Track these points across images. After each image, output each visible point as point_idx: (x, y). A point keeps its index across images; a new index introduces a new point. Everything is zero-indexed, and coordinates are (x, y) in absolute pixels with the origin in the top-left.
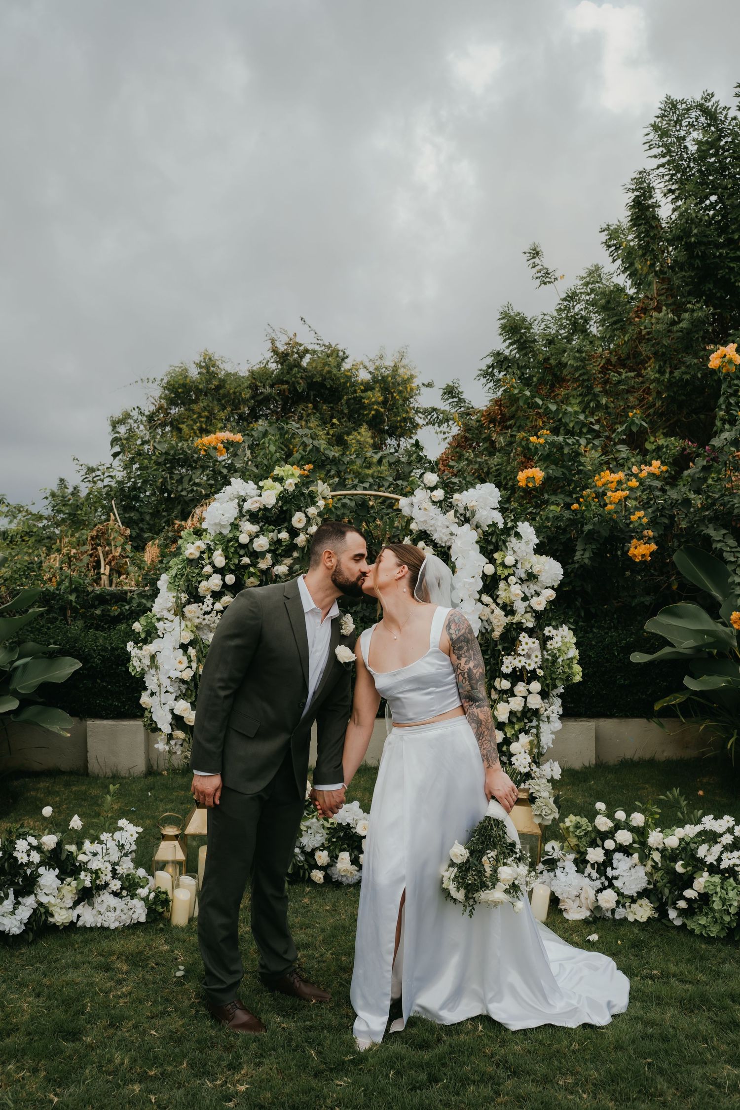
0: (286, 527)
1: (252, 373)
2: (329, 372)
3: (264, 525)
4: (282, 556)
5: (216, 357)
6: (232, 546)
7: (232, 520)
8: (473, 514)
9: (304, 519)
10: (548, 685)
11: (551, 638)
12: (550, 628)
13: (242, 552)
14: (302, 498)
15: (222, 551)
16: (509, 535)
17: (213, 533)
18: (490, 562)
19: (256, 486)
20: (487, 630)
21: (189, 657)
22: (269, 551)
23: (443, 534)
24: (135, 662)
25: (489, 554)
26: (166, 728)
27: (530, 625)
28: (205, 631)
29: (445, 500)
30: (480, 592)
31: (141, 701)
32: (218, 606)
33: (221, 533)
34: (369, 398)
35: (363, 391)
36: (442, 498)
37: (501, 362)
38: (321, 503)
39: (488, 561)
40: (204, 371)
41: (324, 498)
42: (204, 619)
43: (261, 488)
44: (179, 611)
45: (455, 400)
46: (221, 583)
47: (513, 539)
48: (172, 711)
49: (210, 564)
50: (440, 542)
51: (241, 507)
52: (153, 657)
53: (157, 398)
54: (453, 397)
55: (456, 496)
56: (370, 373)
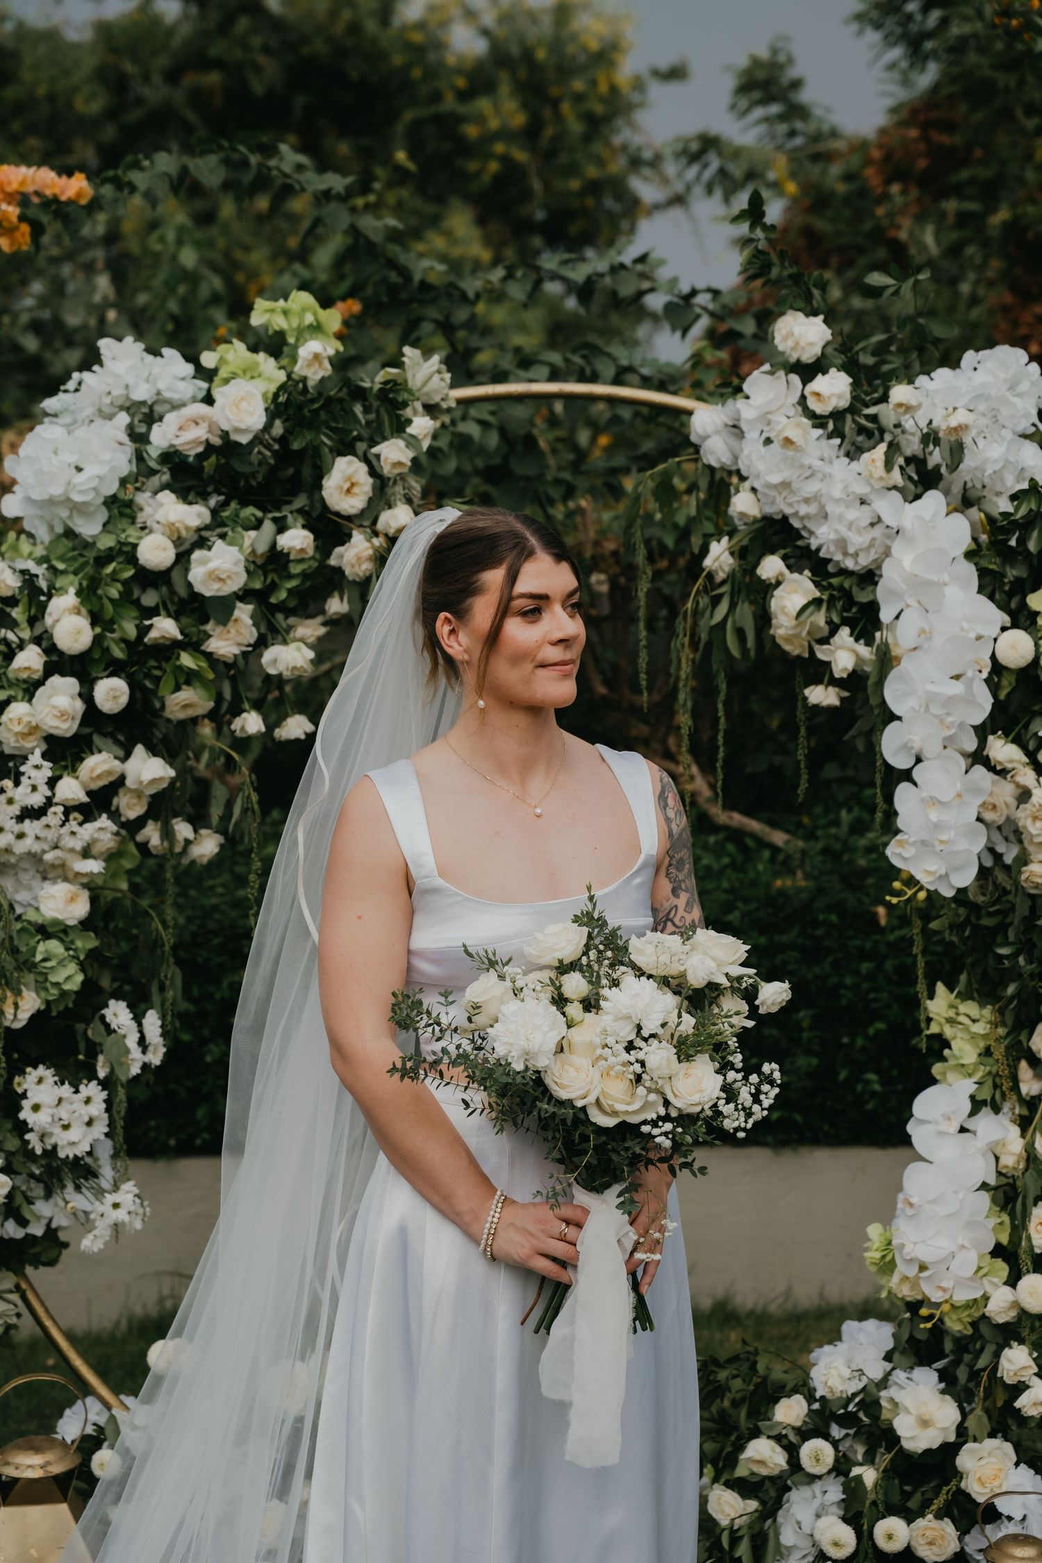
0: (300, 511)
1: (104, 30)
3: (225, 504)
4: (289, 612)
6: (114, 578)
7: (112, 488)
8: (957, 452)
9: (366, 483)
13: (150, 599)
14: (358, 409)
15: (78, 594)
17: (43, 534)
18: (1015, 625)
19: (189, 369)
20: (997, 857)
22: (245, 595)
23: (850, 526)
25: (1010, 595)
28: (25, 877)
29: (852, 409)
30: (982, 732)
32: (71, 789)
33: (69, 533)
35: (465, 96)
36: (844, 403)
38: (421, 426)
39: (1006, 619)
41: (431, 409)
42: (20, 836)
43: (208, 375)
45: (776, 109)
46: (79, 706)
49: (37, 641)
50: (838, 557)
51: (139, 438)
54: (771, 101)
55: (900, 393)
56: (485, 32)
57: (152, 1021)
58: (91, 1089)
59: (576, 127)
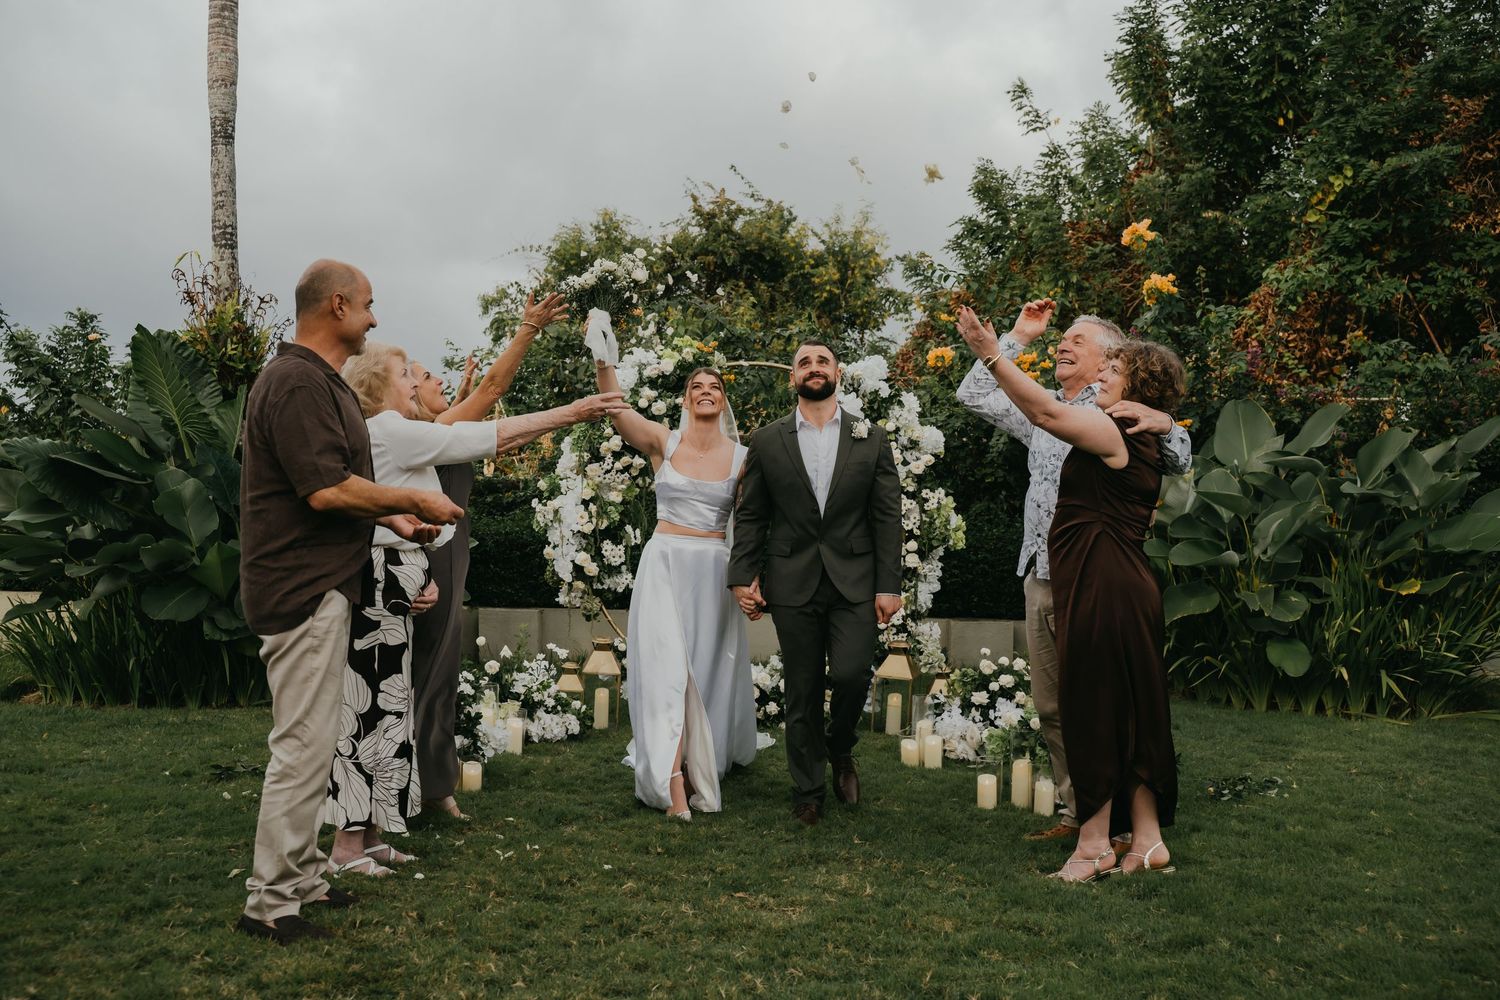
1: (667, 240)
2: (769, 239)
3: (663, 391)
5: (619, 217)
7: (632, 386)
8: (859, 383)
10: (924, 544)
11: (926, 500)
12: (928, 491)
16: (892, 404)
19: (656, 355)
21: (590, 513)
22: (666, 416)
24: (539, 517)
26: (567, 576)
27: (911, 489)
31: (545, 552)
32: (619, 465)
34: (821, 276)
35: (812, 267)
37: (972, 229)
40: (604, 235)
42: (605, 478)
43: (660, 357)
44: (581, 470)
45: (920, 278)
47: (897, 407)
48: (573, 561)
51: (641, 373)
52: (556, 512)
53: (542, 271)
54: (918, 275)
56: (823, 242)
57: (638, 531)
58: (620, 547)
59: (861, 280)
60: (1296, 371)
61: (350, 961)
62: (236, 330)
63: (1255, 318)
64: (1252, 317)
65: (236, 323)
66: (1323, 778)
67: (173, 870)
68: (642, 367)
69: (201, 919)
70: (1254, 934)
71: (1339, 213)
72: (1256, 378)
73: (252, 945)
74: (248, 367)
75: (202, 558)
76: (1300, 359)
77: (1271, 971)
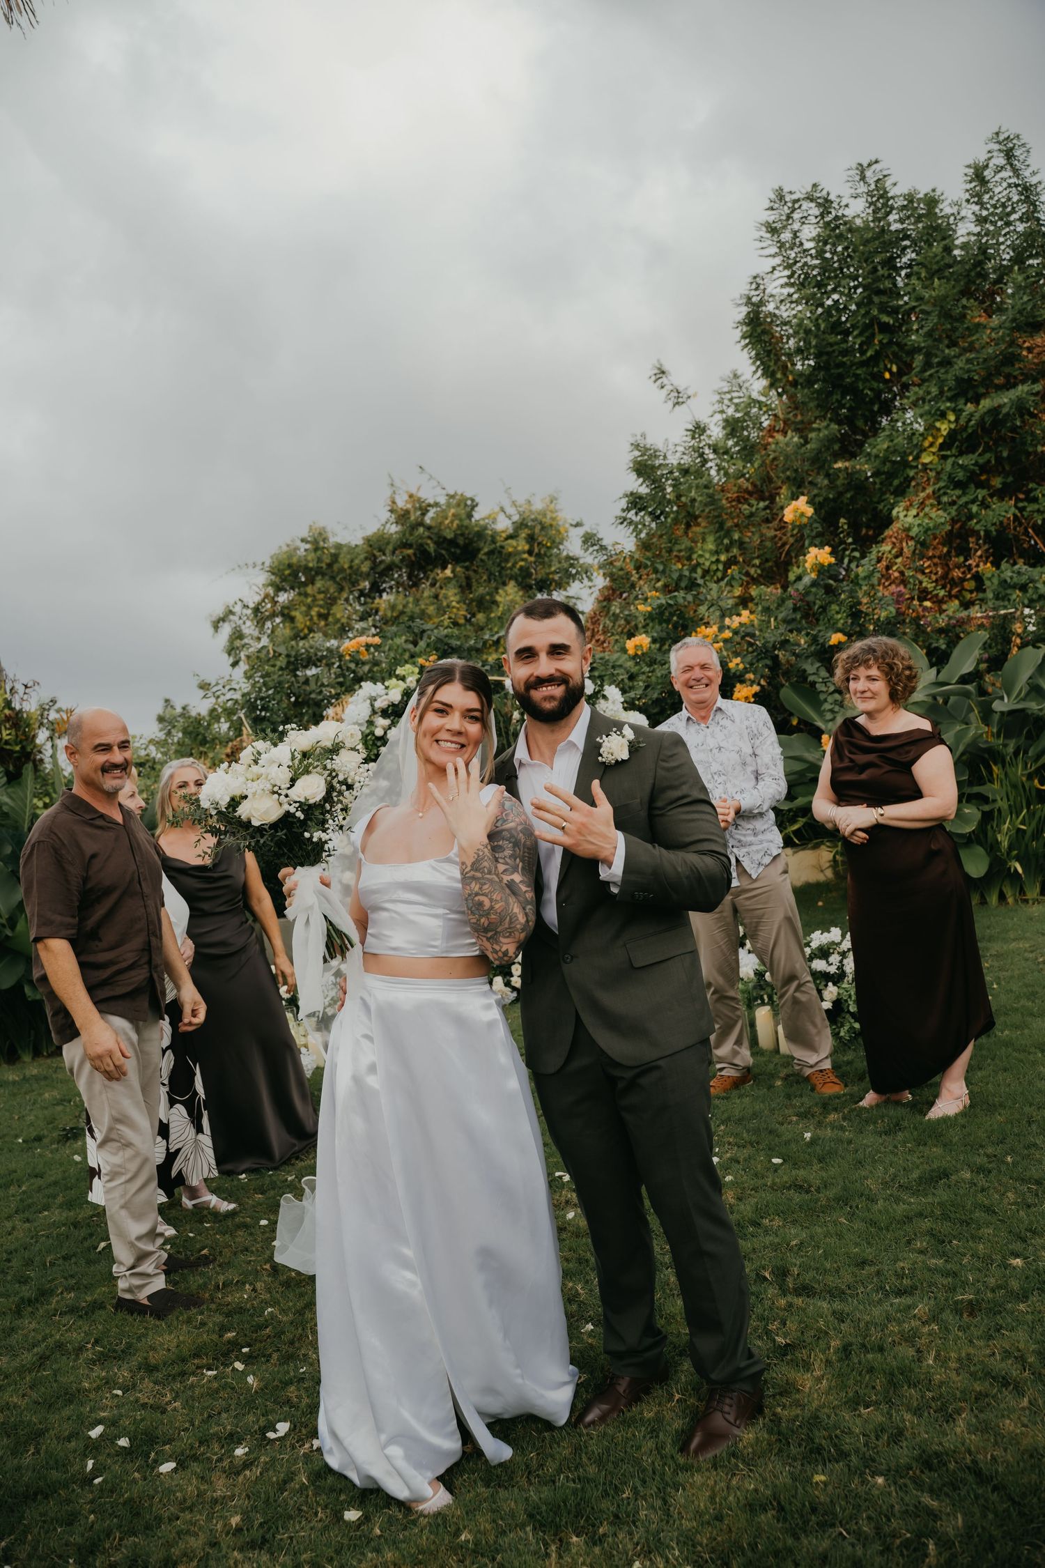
1: (367, 540)
2: (459, 526)
5: (324, 528)
16: (598, 698)
19: (383, 687)
35: (504, 541)
37: (636, 502)
40: (313, 547)
43: (387, 688)
45: (596, 548)
47: (602, 701)
51: (372, 705)
53: (261, 586)
60: (935, 592)
61: (223, 1329)
62: (8, 718)
63: (894, 552)
64: (890, 552)
65: (7, 712)
66: (1017, 972)
67: (49, 1252)
68: (373, 700)
69: (84, 1304)
70: (988, 1156)
71: (949, 453)
72: (903, 614)
73: (135, 1324)
74: (23, 748)
75: (13, 928)
76: (936, 581)
77: (1009, 1194)
